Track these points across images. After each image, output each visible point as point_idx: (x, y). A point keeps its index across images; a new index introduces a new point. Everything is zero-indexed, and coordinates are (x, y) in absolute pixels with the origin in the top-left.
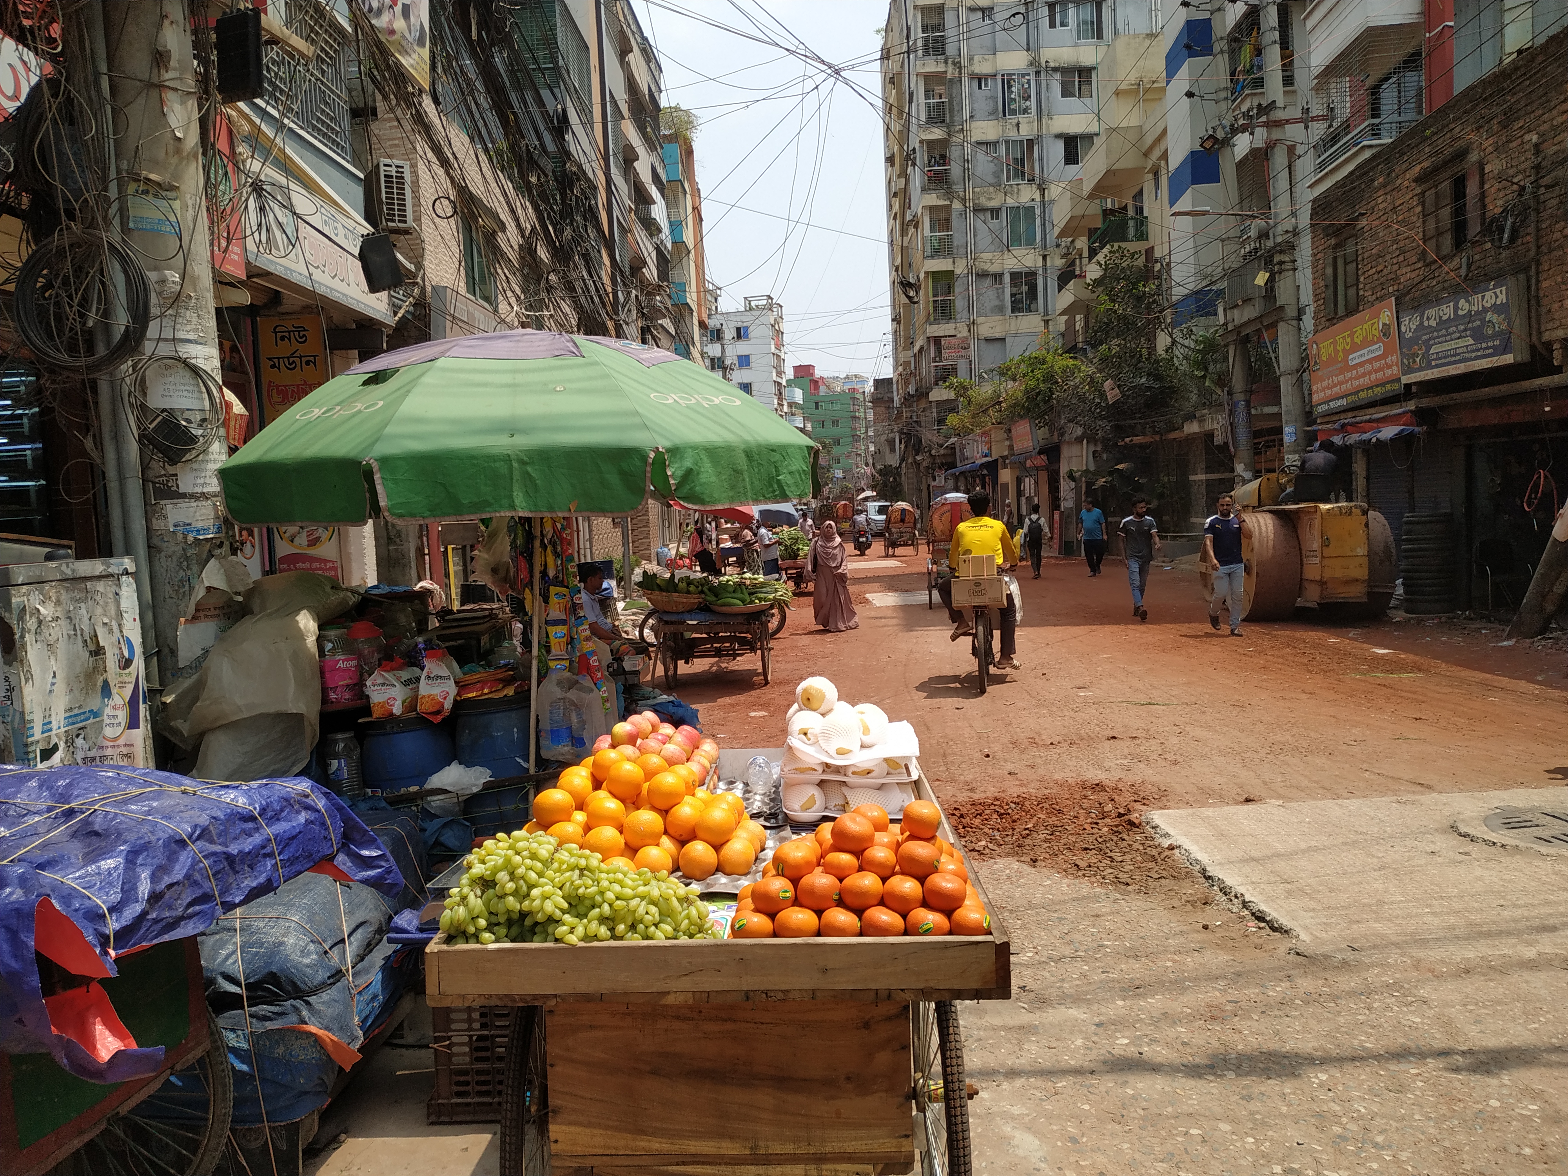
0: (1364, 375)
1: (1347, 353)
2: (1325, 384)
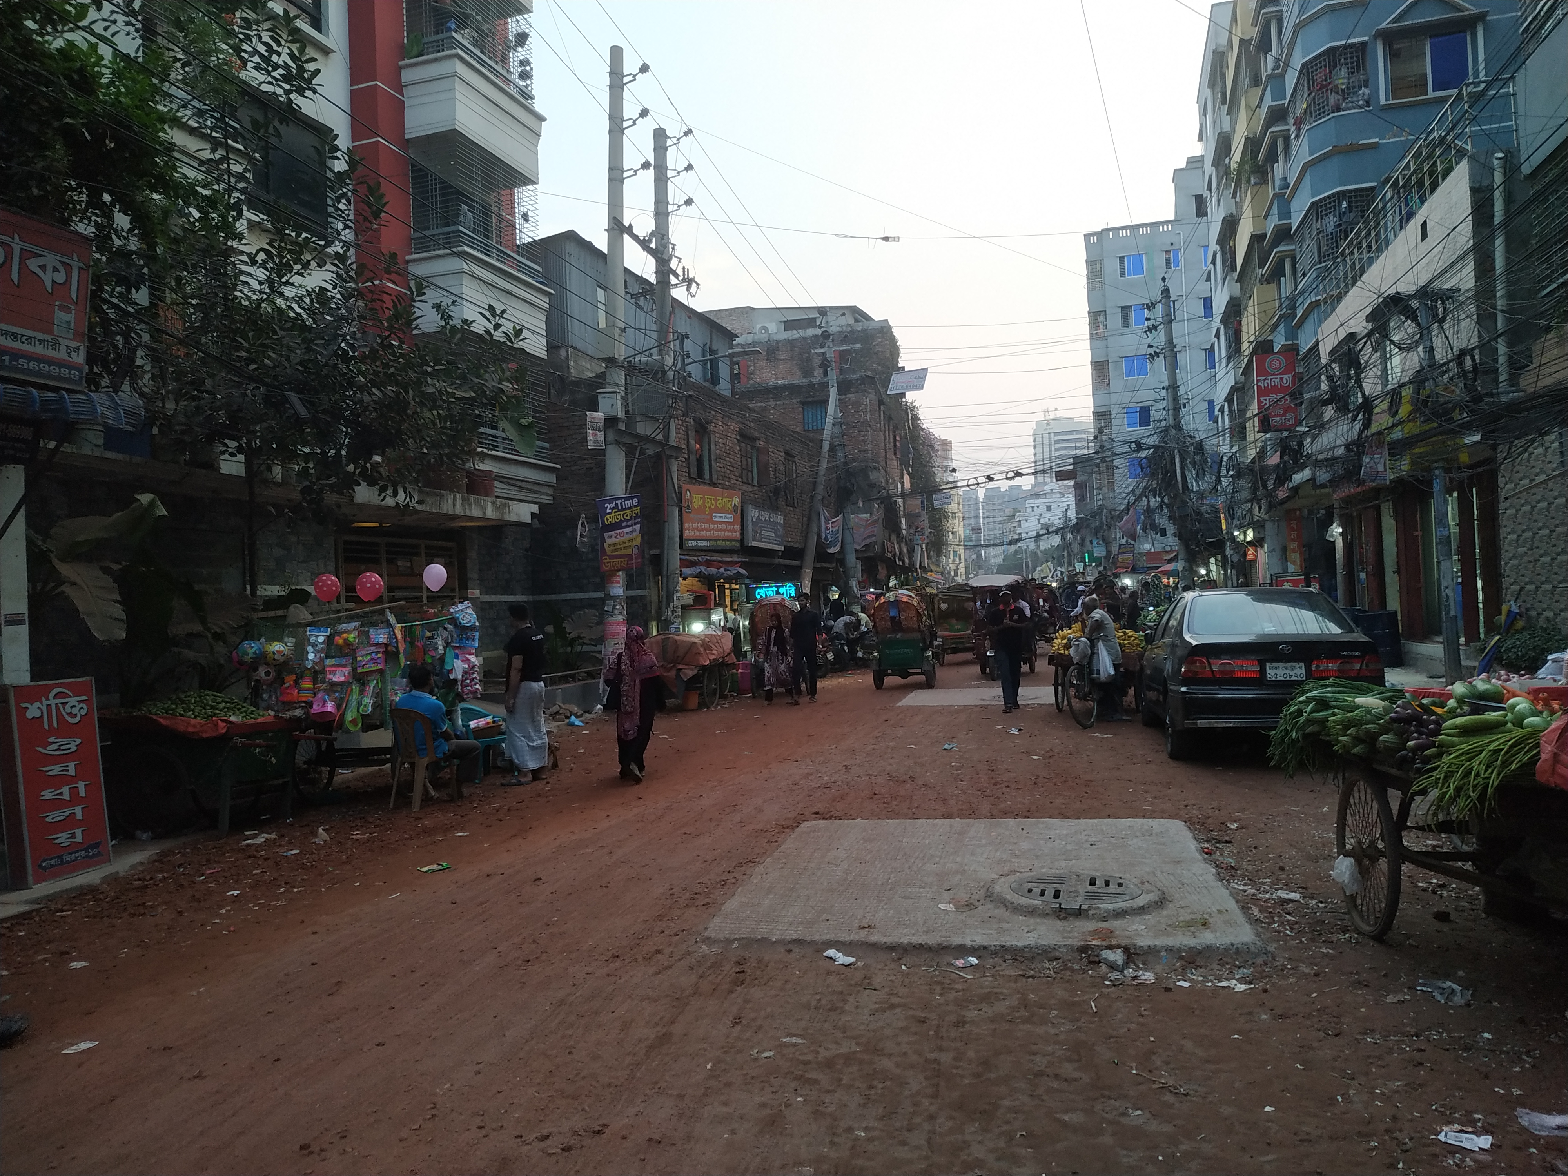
1: (712, 511)
2: (695, 525)
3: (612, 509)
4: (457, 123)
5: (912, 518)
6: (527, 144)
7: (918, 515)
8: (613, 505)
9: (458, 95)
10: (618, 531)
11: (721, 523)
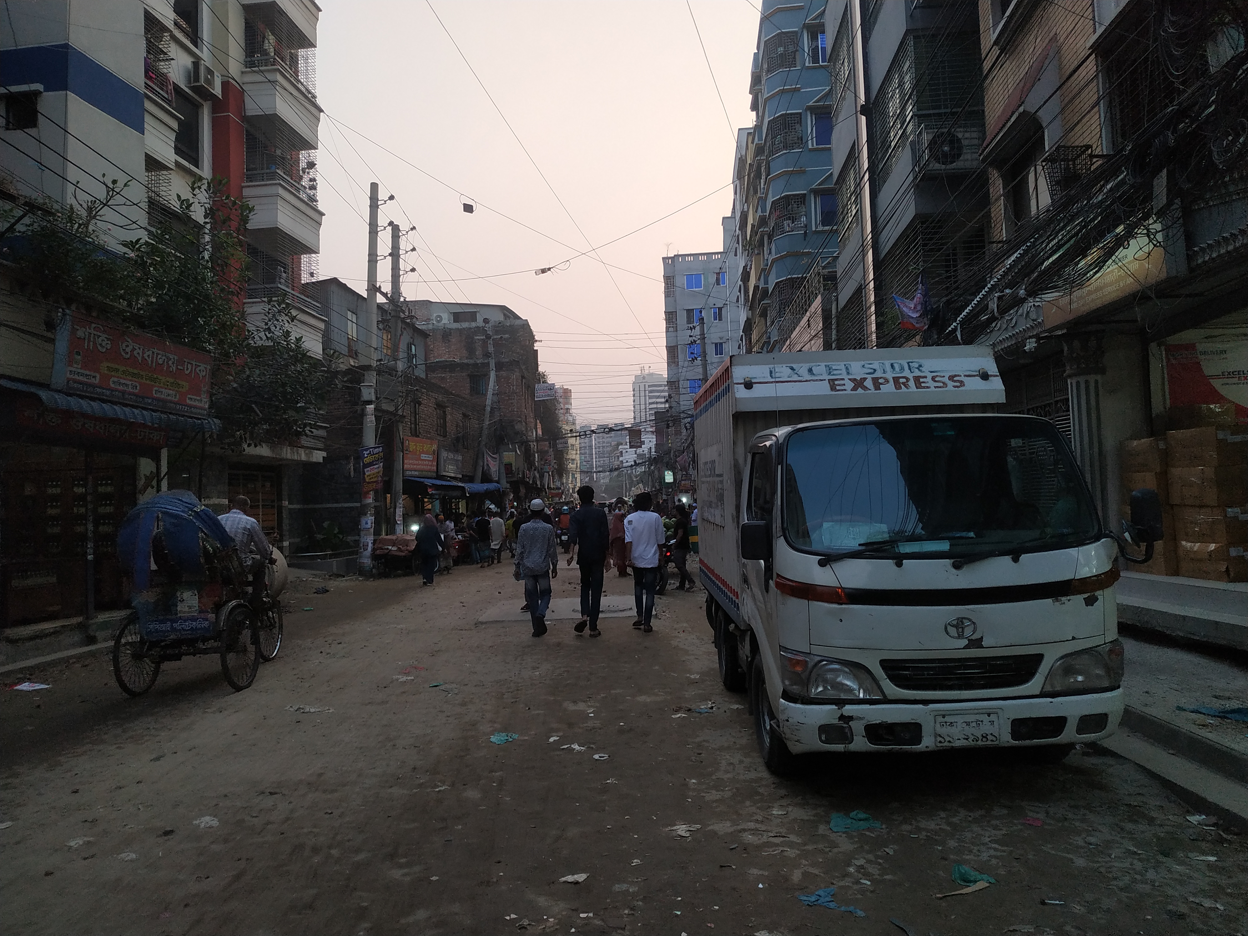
0: (425, 465)
1: (421, 453)
2: (410, 462)
3: (368, 454)
4: (278, 223)
5: (543, 453)
6: (314, 230)
7: (547, 452)
8: (368, 452)
9: (279, 207)
10: (372, 467)
11: (425, 460)
